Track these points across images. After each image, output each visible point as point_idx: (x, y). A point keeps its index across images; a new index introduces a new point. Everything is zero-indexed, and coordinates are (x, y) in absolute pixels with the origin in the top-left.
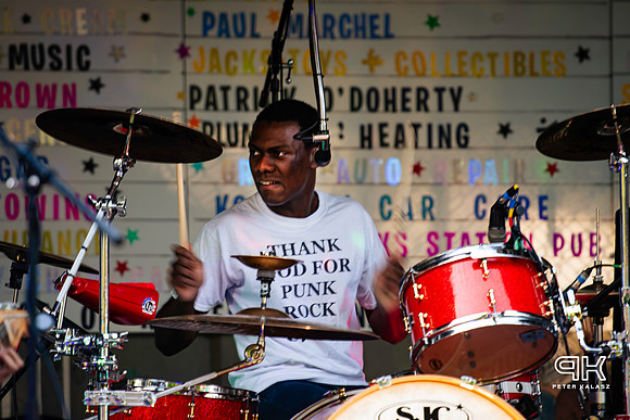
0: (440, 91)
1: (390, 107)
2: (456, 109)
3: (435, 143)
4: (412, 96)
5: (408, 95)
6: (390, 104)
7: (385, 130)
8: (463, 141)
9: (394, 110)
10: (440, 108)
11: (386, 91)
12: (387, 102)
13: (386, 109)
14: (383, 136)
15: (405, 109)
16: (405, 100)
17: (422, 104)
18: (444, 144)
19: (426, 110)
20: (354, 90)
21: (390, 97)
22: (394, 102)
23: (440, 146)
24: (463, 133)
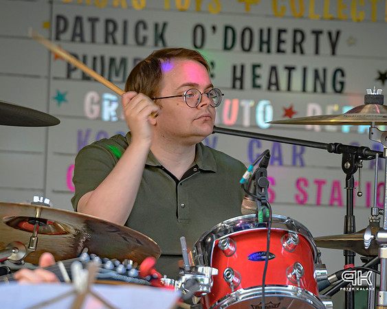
0: (317, 33)
1: (265, 47)
2: (333, 53)
3: (310, 87)
4: (288, 37)
5: (284, 36)
6: (265, 45)
7: (258, 71)
8: (338, 87)
9: (269, 51)
10: (317, 52)
11: (261, 31)
12: (262, 42)
13: (261, 50)
14: (255, 77)
15: (279, 51)
16: (280, 41)
17: (298, 47)
18: (319, 89)
19: (302, 52)
20: (227, 28)
21: (265, 38)
22: (268, 43)
23: (315, 90)
24: (339, 77)
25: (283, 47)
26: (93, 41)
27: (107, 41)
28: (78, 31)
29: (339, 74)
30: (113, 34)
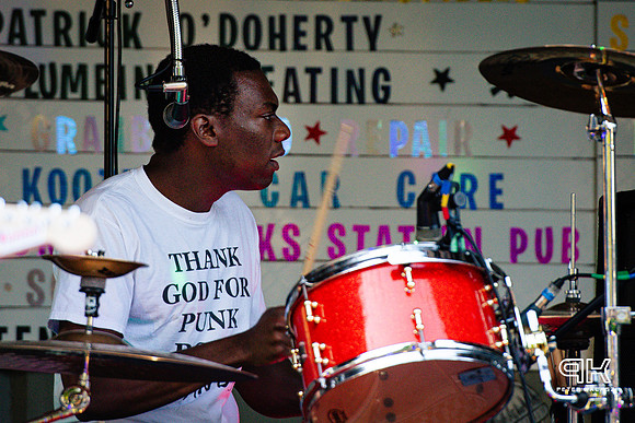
0: (349, 21)
1: (277, 44)
2: (373, 48)
3: (342, 96)
4: (309, 27)
5: (303, 26)
6: (278, 41)
7: (270, 77)
8: (381, 94)
9: (283, 48)
10: (350, 47)
11: (271, 20)
12: (272, 36)
13: (272, 47)
15: (299, 47)
16: (298, 34)
17: (323, 41)
18: (355, 99)
19: (329, 48)
20: (224, 17)
21: (277, 29)
22: (282, 36)
23: (349, 101)
24: (382, 82)
25: (303, 41)
26: (39, 42)
27: (57, 44)
28: (17, 30)
29: (381, 77)
30: (65, 32)
